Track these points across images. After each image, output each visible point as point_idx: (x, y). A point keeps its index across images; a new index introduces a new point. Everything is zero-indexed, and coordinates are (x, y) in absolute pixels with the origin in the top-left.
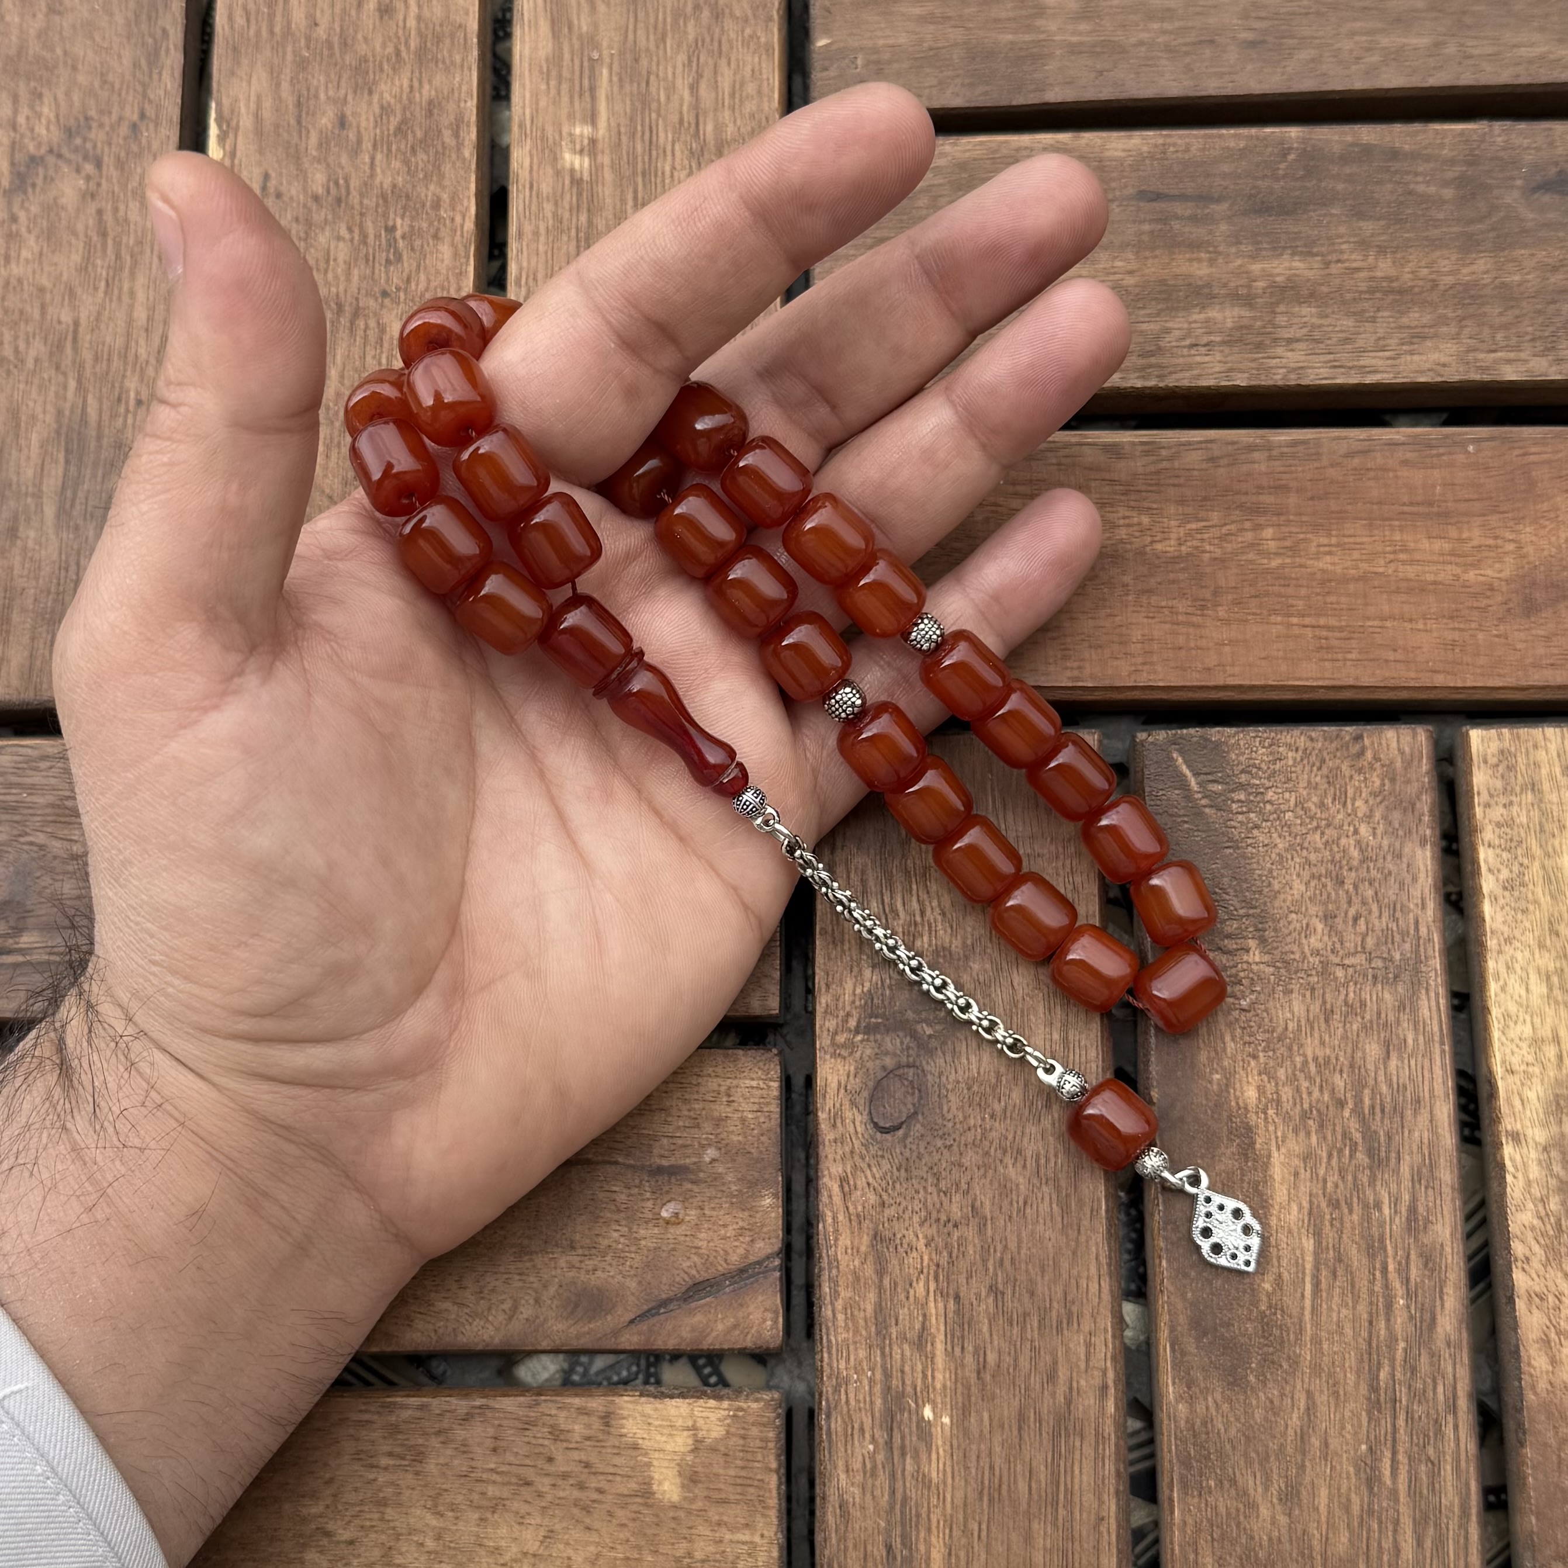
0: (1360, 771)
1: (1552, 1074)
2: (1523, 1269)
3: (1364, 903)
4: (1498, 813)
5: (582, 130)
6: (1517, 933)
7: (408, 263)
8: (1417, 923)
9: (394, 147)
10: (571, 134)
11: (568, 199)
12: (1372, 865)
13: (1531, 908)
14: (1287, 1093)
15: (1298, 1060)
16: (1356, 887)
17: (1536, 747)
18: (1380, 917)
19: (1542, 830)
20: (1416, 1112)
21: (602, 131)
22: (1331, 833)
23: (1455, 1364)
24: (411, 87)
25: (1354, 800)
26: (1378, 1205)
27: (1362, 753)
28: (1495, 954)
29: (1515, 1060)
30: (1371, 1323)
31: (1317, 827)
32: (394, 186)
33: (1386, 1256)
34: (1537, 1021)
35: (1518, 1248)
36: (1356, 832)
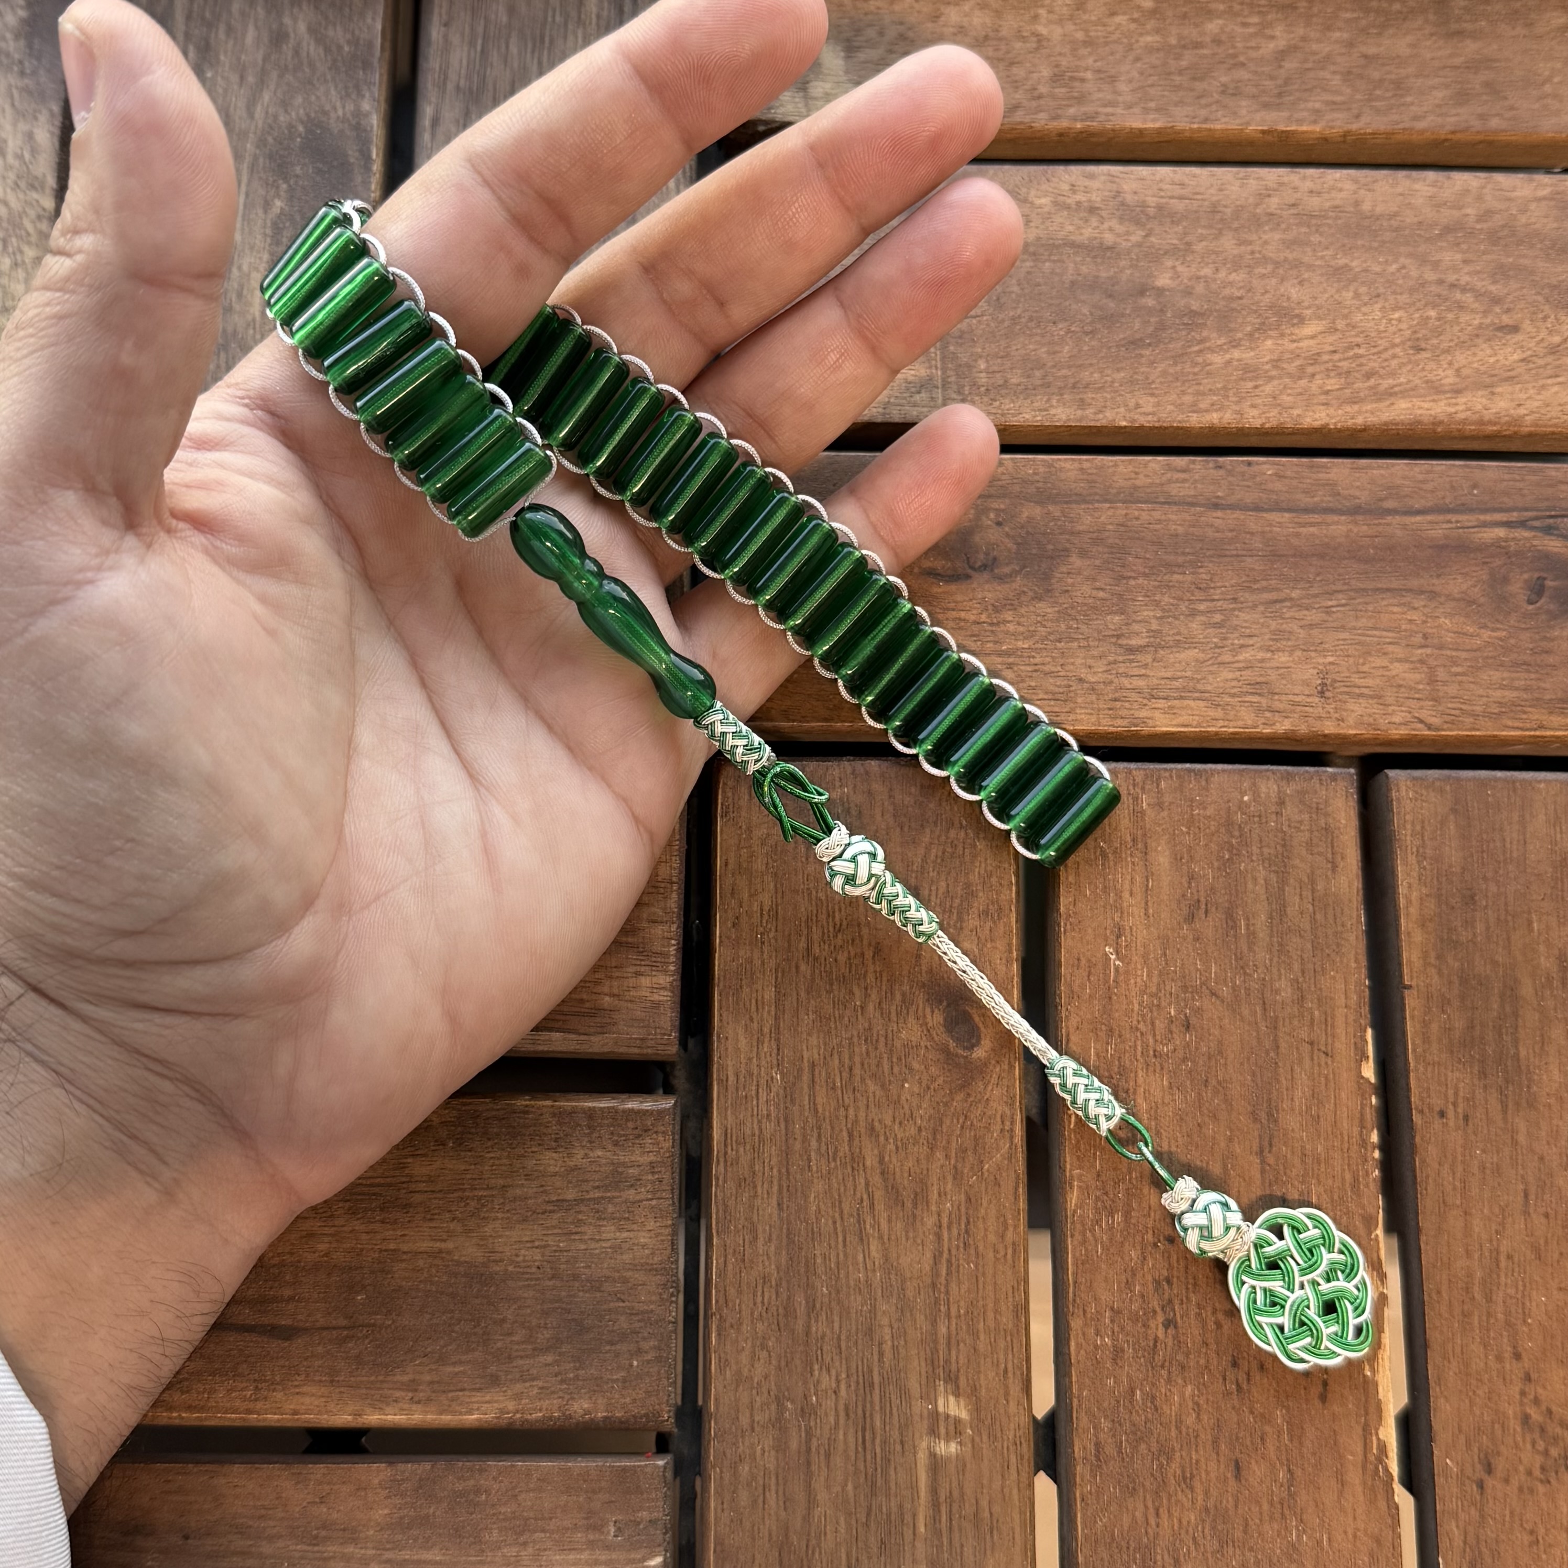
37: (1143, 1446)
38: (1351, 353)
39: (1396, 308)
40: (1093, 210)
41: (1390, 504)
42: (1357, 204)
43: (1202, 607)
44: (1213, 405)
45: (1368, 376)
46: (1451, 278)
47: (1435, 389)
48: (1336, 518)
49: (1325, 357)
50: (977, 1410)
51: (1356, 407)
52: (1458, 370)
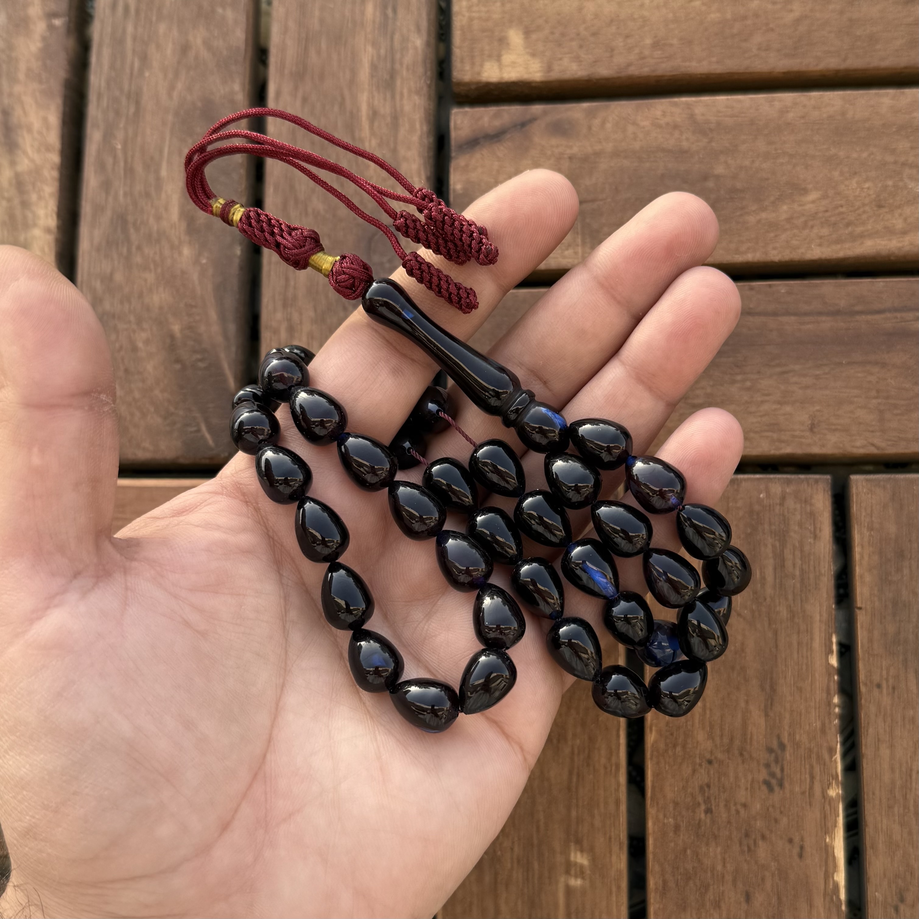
37: (691, 883)
38: (837, 211)
39: (867, 180)
40: (676, 127)
41: (858, 308)
42: (843, 114)
43: (739, 378)
44: (749, 249)
45: (848, 225)
46: (902, 159)
47: (890, 231)
48: (824, 318)
49: (820, 215)
50: (594, 860)
51: (839, 246)
52: (905, 220)
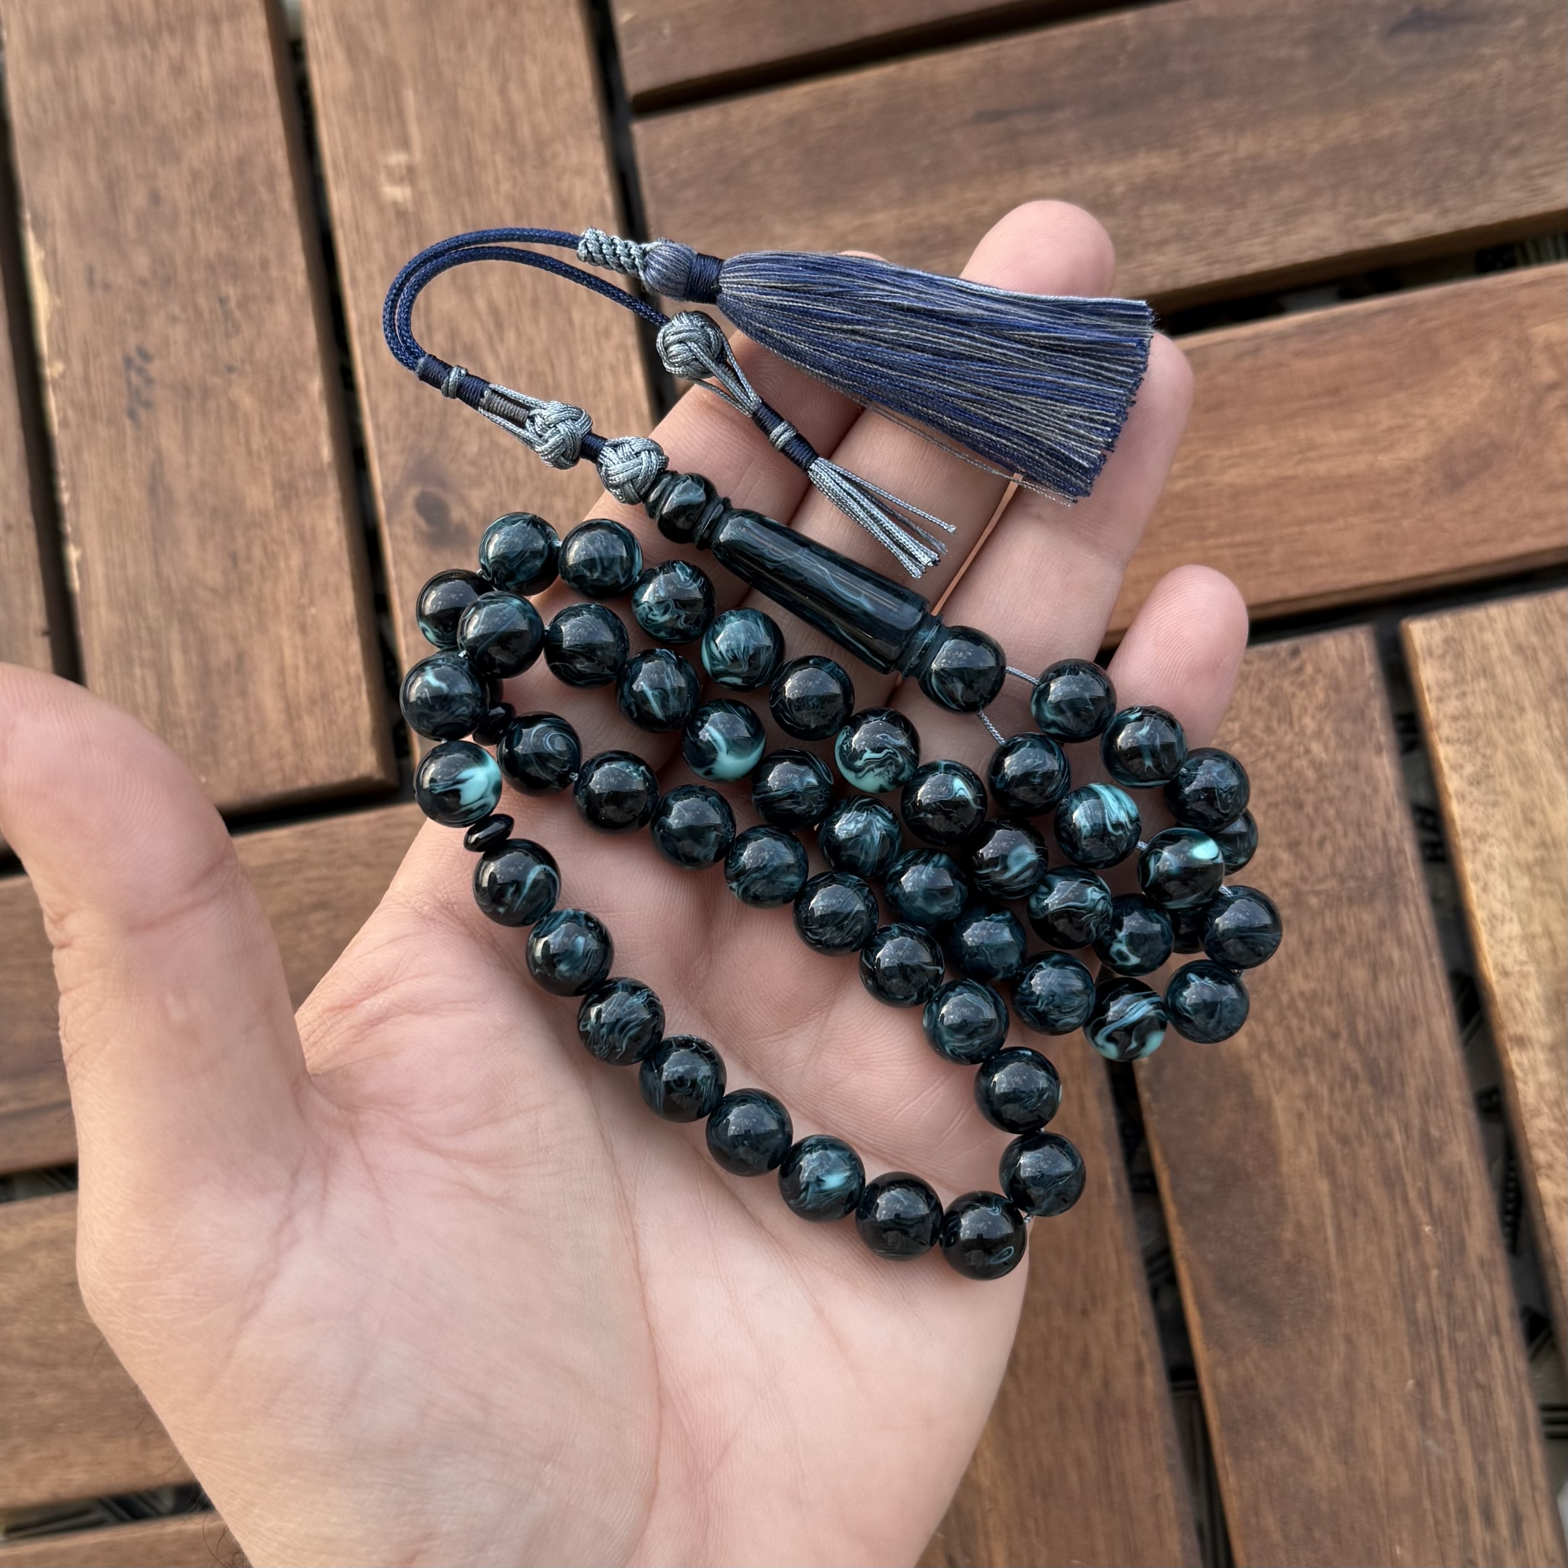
0: (1303, 686)
1: (1548, 967)
2: (1548, 1177)
3: (1327, 823)
4: (1453, 706)
5: (397, 159)
6: (1490, 828)
7: (248, 331)
8: (1384, 835)
9: (213, 214)
10: (387, 167)
11: (395, 235)
12: (1328, 783)
13: (1501, 799)
14: (1278, 1035)
15: (1285, 998)
16: (1316, 809)
17: (1481, 629)
18: (1345, 834)
19: (1500, 716)
20: (1413, 1031)
21: (418, 156)
22: (1282, 757)
23: (1491, 1283)
24: (219, 148)
25: (1300, 718)
26: (1389, 1135)
27: (1300, 670)
28: (1470, 855)
29: (1509, 963)
30: (1399, 1255)
31: (1267, 754)
32: (219, 254)
33: (1404, 1185)
34: (1525, 917)
35: (1540, 1156)
36: (1308, 751)
